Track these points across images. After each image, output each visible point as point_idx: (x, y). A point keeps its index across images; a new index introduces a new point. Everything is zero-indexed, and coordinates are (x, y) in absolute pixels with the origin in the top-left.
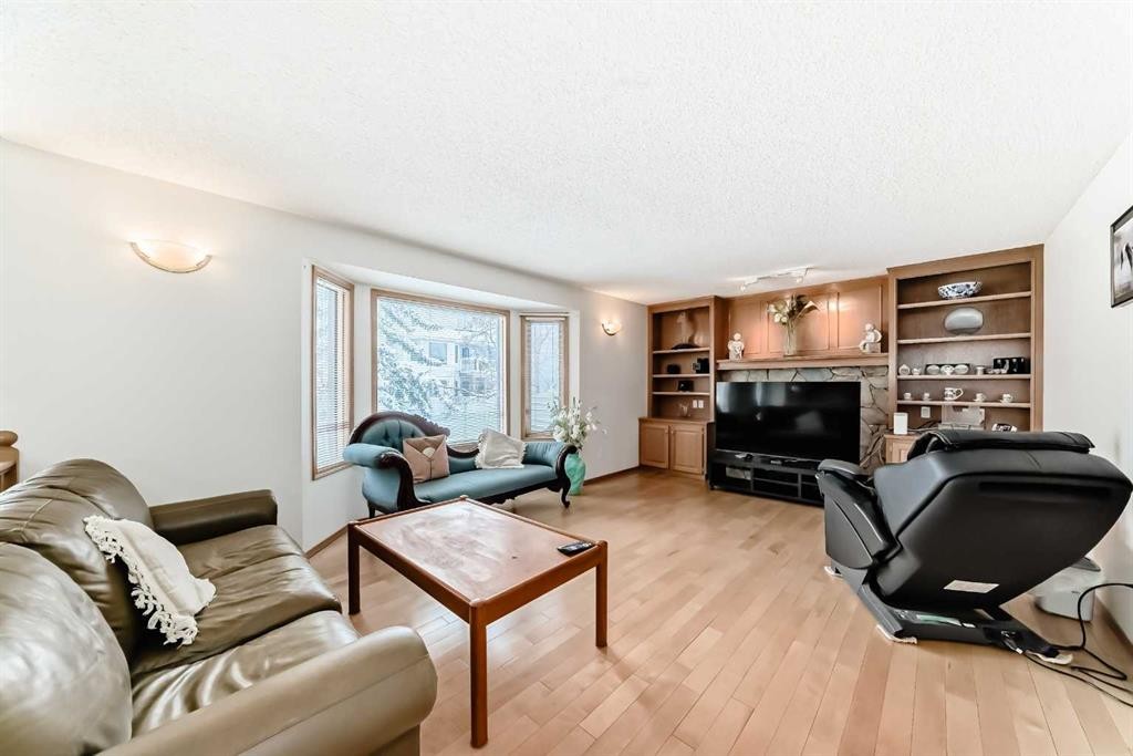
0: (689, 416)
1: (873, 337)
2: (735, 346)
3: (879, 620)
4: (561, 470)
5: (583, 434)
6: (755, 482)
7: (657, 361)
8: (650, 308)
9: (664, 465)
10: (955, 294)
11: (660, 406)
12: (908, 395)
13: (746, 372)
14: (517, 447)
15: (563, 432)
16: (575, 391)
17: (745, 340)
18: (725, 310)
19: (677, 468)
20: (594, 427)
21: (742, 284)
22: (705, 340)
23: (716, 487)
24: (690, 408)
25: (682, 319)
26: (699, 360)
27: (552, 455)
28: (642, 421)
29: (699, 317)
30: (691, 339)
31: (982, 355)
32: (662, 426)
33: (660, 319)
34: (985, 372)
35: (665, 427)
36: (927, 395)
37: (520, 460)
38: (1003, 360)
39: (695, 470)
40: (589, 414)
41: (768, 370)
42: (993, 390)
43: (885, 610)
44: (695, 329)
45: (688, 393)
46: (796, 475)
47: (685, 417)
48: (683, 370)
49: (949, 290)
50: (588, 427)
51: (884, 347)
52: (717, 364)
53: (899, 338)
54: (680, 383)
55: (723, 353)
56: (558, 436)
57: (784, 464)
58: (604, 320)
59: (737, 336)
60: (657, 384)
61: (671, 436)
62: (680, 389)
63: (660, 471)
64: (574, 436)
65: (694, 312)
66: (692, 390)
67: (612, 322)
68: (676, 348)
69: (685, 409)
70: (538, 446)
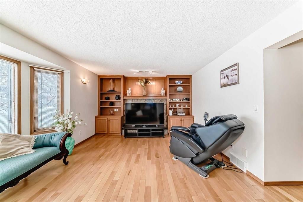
0: (113, 114)
1: (163, 91)
2: (129, 92)
3: (199, 173)
4: (63, 147)
5: (74, 126)
6: (139, 133)
7: (101, 95)
8: (99, 76)
9: (106, 132)
10: (179, 83)
11: (102, 111)
12: (170, 106)
13: (132, 100)
14: (29, 140)
15: (62, 127)
16: (67, 106)
17: (131, 90)
18: (126, 80)
19: (111, 132)
20: (80, 123)
21: (135, 72)
22: (119, 89)
23: (126, 137)
24: (114, 112)
25: (111, 81)
26: (117, 96)
27: (56, 140)
28: (96, 117)
29: (116, 82)
30: (114, 89)
31: (182, 97)
32: (105, 118)
33: (102, 80)
34: (183, 101)
35: (106, 119)
36: (173, 106)
37: (31, 147)
38: (185, 98)
39: (117, 132)
40: (76, 117)
41: (138, 99)
42: (184, 104)
43: (198, 169)
44: (115, 85)
45: (113, 107)
46: (150, 129)
47: (112, 115)
48: (111, 99)
49: (178, 82)
50: (76, 123)
51: (166, 94)
52: (123, 97)
53: (169, 92)
54: (110, 103)
55: (125, 94)
56: (59, 129)
57: (147, 126)
58: (81, 77)
59: (130, 89)
60: (101, 103)
61: (108, 121)
62: (110, 105)
63: (104, 134)
64: (69, 128)
65: (115, 79)
66: (114, 106)
67: (85, 79)
68: (108, 91)
69: (112, 112)
70: (45, 137)
